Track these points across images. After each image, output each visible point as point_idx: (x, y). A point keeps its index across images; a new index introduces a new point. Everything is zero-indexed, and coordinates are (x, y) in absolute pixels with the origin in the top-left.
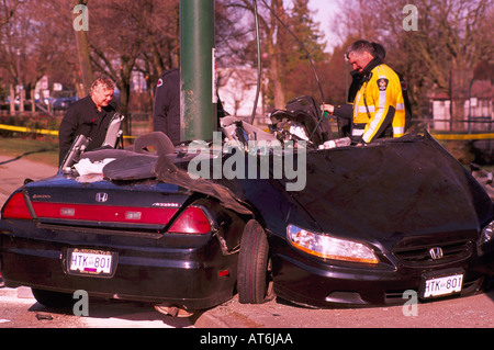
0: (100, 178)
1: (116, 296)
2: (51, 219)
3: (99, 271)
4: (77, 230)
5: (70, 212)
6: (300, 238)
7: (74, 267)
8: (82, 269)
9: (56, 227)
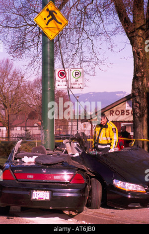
0: (34, 164)
1: (51, 208)
2: (24, 180)
3: (44, 199)
4: (34, 183)
5: (31, 177)
6: (119, 184)
7: (34, 197)
8: (37, 199)
9: (25, 183)
